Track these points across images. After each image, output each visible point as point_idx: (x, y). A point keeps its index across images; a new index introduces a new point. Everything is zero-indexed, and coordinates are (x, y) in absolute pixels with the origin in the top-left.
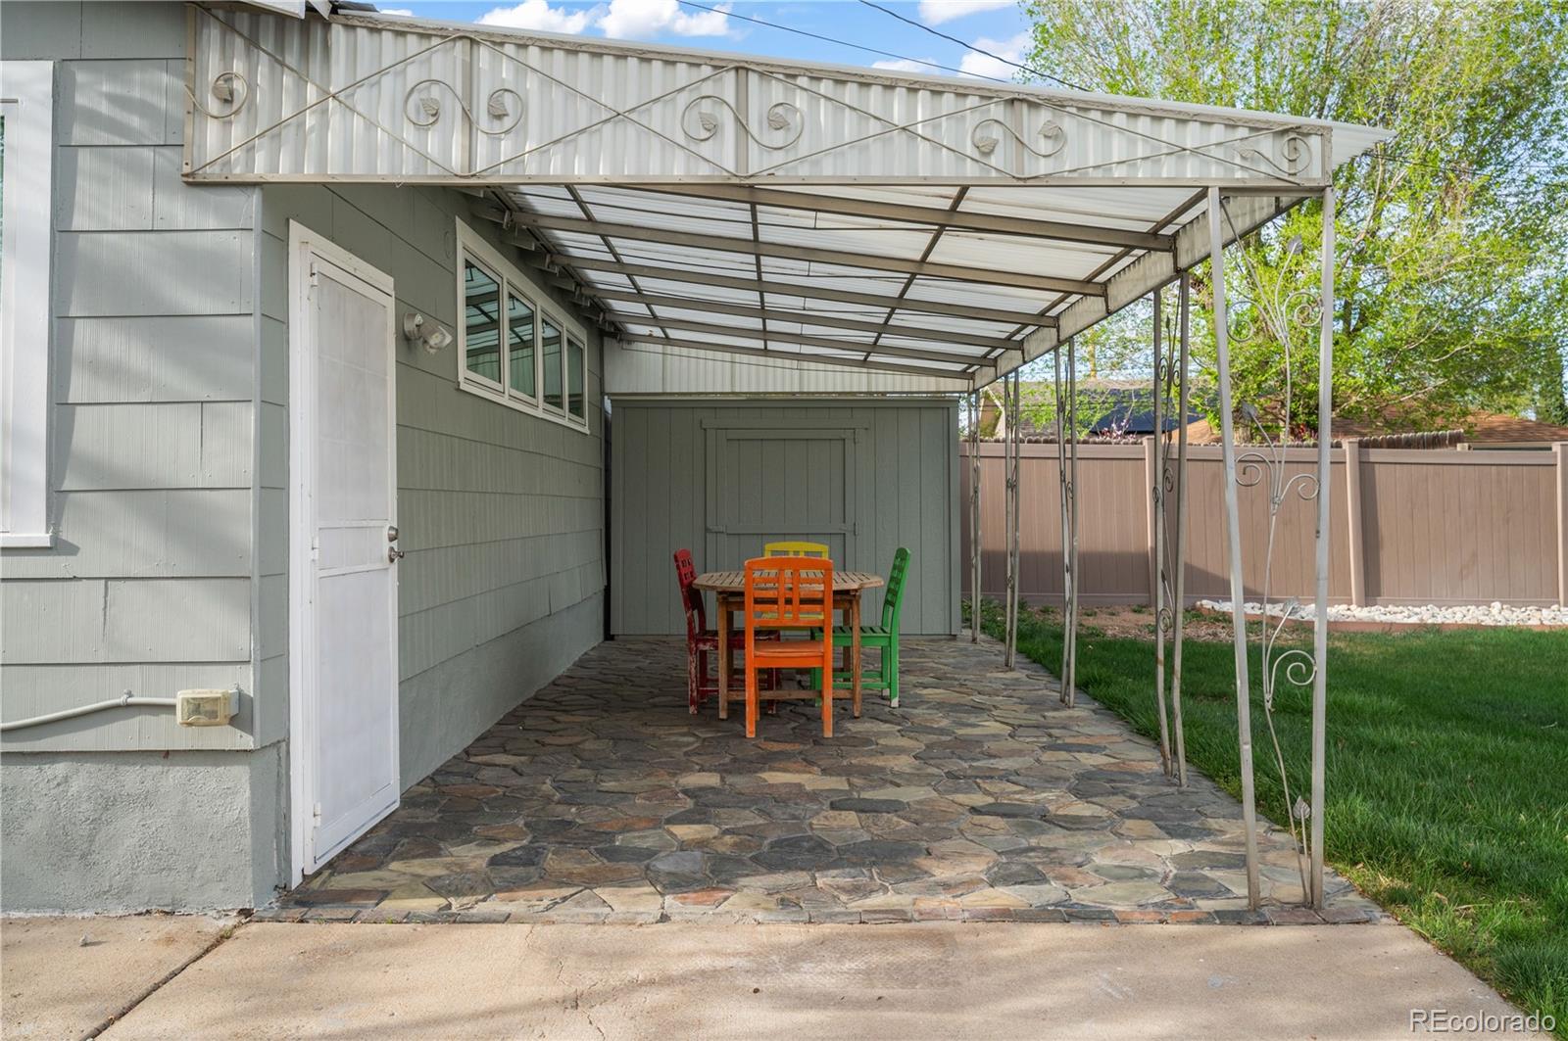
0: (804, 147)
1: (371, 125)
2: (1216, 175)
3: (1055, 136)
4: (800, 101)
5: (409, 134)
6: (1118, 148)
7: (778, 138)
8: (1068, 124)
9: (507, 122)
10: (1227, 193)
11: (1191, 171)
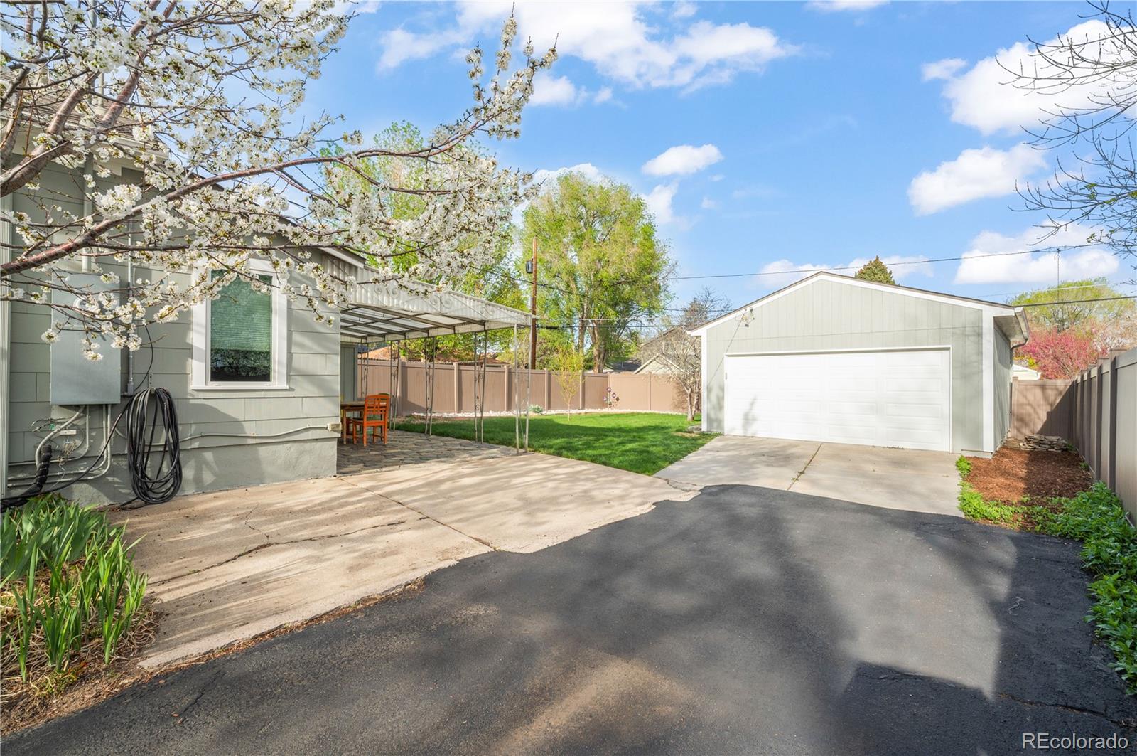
0: (452, 308)
1: (367, 292)
2: (516, 322)
3: (493, 312)
4: (451, 298)
5: (375, 295)
6: (502, 315)
7: (447, 306)
8: (495, 309)
9: (396, 296)
10: (519, 326)
11: (512, 321)
